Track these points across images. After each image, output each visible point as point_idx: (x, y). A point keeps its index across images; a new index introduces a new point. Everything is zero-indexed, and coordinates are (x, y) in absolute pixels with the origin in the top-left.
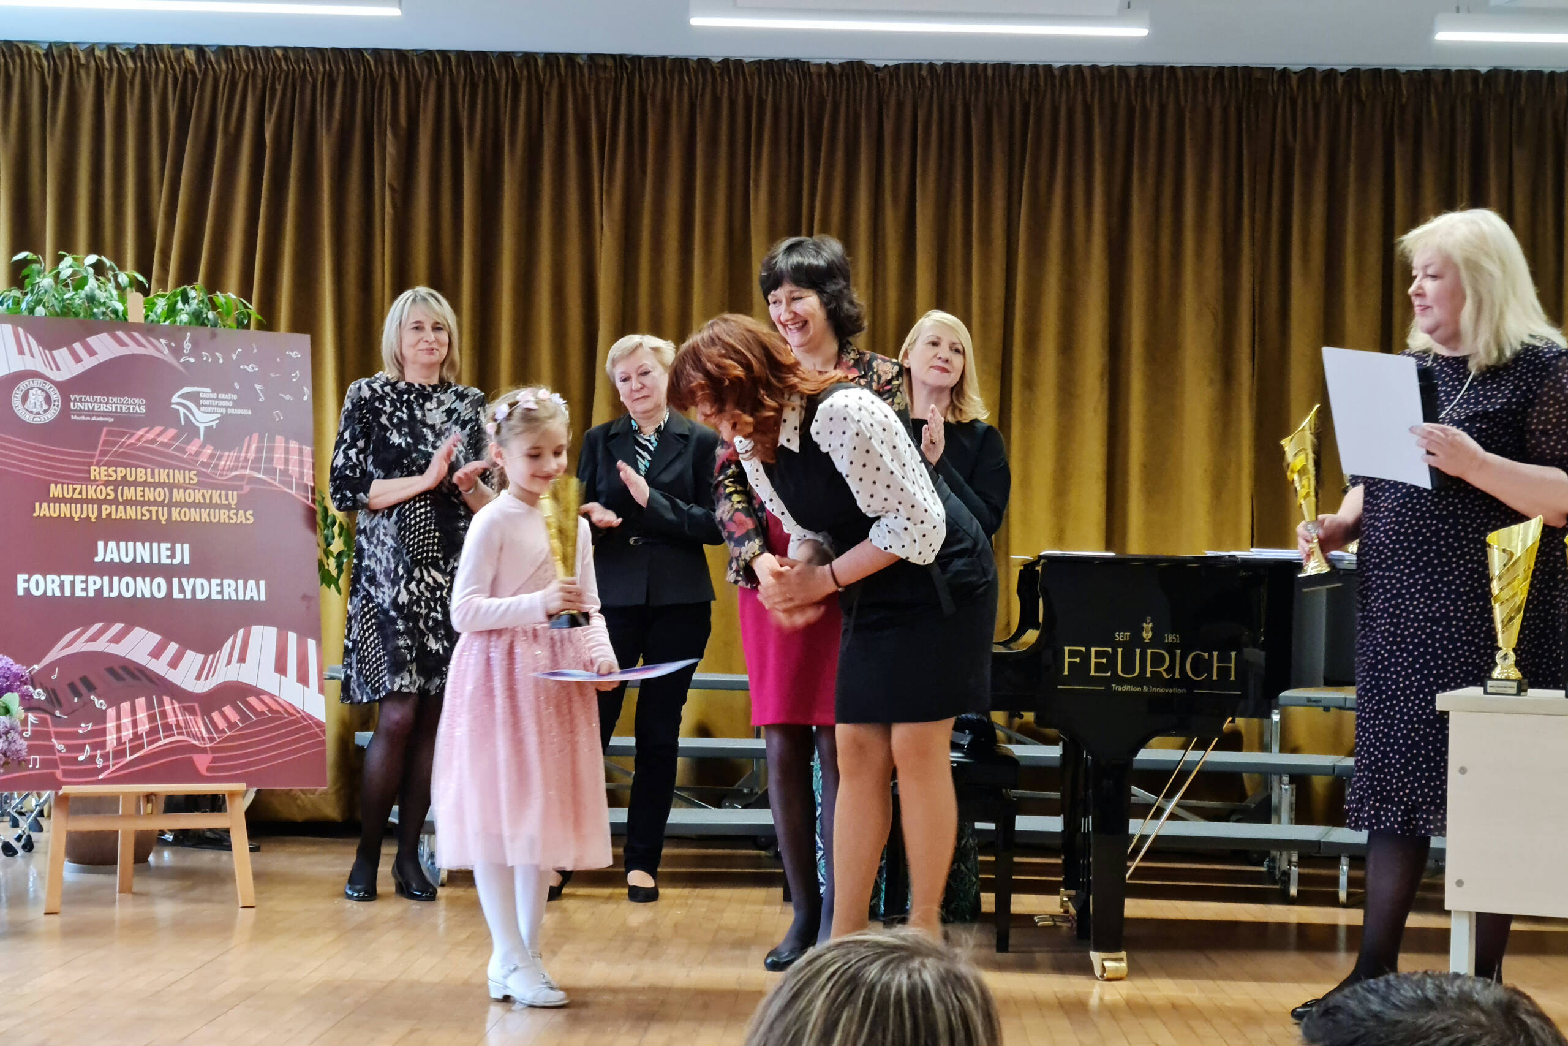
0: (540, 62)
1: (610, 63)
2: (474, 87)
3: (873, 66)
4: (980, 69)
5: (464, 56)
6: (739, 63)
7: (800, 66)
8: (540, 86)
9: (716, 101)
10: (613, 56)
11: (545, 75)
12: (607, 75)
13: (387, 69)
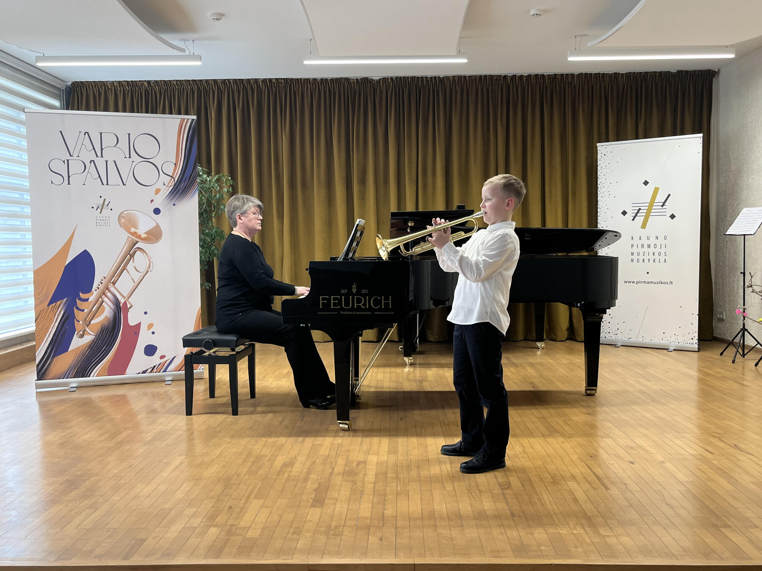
0: (261, 83)
1: (283, 81)
2: (239, 91)
3: (371, 79)
4: (406, 79)
5: (235, 81)
6: (326, 80)
7: (347, 80)
8: (261, 91)
9: (320, 92)
10: (284, 79)
11: (262, 87)
12: (283, 86)
13: (211, 87)
